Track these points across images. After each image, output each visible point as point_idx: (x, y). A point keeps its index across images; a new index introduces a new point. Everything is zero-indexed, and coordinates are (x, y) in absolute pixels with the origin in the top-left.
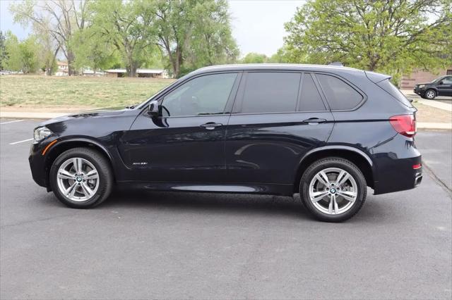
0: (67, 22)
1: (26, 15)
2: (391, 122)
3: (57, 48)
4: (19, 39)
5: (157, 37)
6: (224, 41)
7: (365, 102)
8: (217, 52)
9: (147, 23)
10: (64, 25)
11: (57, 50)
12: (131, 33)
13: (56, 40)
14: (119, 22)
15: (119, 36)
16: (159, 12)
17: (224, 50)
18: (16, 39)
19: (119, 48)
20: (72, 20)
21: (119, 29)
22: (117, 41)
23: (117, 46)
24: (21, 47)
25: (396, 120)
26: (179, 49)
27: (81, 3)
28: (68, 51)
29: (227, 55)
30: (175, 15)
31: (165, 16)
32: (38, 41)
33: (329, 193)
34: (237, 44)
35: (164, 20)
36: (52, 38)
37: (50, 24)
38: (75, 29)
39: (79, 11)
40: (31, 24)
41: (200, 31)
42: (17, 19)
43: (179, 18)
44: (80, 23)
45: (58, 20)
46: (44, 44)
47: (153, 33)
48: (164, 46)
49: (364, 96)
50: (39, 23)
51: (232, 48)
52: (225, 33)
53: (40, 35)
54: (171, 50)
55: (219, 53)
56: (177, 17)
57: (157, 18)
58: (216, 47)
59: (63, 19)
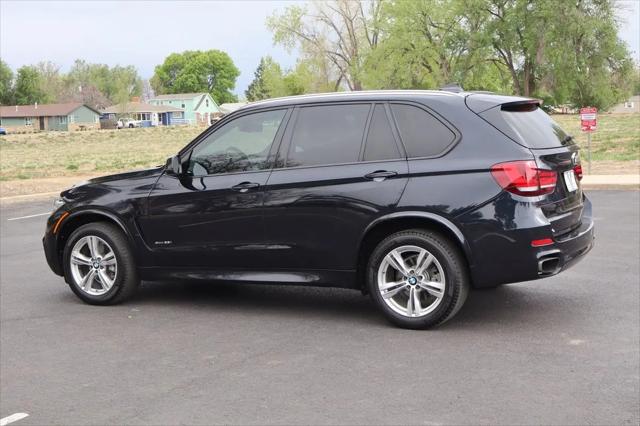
0: (352, 35)
1: (291, 31)
2: (493, 173)
3: (338, 77)
4: (282, 68)
5: (491, 47)
6: (605, 46)
7: (458, 143)
8: (593, 66)
9: (475, 28)
10: (347, 41)
11: (339, 81)
12: (448, 46)
13: (336, 66)
14: (432, 30)
15: (431, 52)
16: (494, 9)
17: (605, 61)
18: (278, 68)
19: (431, 71)
20: (359, 34)
21: (430, 40)
22: (428, 59)
23: (429, 68)
24: (285, 80)
25: (502, 170)
26: (529, 65)
27: (373, 5)
28: (354, 80)
29: (610, 70)
30: (519, 10)
31: (504, 14)
32: (310, 68)
33: (408, 284)
34: (629, 49)
35: (503, 20)
36: (331, 62)
37: (326, 41)
38: (364, 47)
39: (369, 17)
40: (298, 43)
41: (562, 33)
42: (279, 37)
43: (526, 16)
44: (371, 37)
45: (339, 34)
46: (319, 72)
47: (484, 43)
48: (503, 61)
49: (458, 134)
50: (312, 42)
51: (619, 58)
52: (606, 33)
53: (314, 60)
54: (515, 67)
55: (596, 67)
56: (522, 13)
57: (491, 18)
58: (591, 57)
59: (345, 32)
